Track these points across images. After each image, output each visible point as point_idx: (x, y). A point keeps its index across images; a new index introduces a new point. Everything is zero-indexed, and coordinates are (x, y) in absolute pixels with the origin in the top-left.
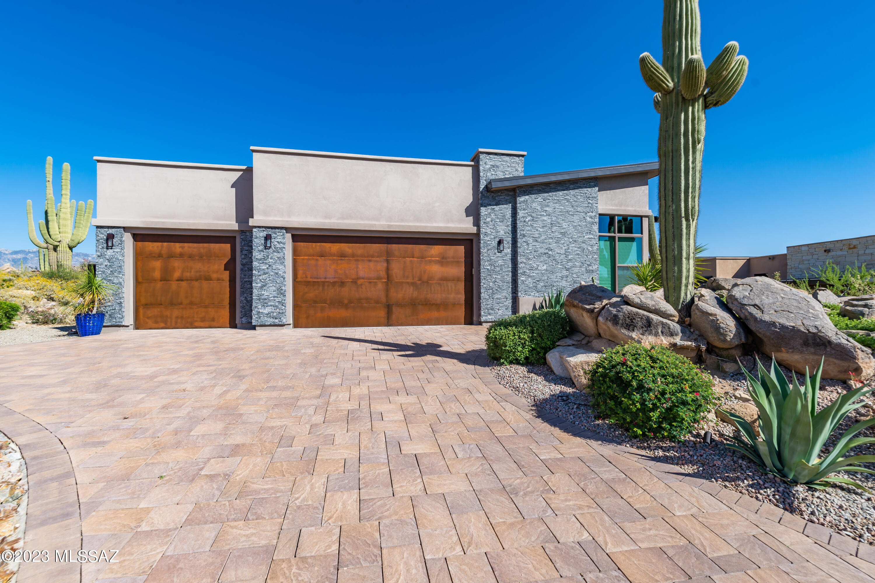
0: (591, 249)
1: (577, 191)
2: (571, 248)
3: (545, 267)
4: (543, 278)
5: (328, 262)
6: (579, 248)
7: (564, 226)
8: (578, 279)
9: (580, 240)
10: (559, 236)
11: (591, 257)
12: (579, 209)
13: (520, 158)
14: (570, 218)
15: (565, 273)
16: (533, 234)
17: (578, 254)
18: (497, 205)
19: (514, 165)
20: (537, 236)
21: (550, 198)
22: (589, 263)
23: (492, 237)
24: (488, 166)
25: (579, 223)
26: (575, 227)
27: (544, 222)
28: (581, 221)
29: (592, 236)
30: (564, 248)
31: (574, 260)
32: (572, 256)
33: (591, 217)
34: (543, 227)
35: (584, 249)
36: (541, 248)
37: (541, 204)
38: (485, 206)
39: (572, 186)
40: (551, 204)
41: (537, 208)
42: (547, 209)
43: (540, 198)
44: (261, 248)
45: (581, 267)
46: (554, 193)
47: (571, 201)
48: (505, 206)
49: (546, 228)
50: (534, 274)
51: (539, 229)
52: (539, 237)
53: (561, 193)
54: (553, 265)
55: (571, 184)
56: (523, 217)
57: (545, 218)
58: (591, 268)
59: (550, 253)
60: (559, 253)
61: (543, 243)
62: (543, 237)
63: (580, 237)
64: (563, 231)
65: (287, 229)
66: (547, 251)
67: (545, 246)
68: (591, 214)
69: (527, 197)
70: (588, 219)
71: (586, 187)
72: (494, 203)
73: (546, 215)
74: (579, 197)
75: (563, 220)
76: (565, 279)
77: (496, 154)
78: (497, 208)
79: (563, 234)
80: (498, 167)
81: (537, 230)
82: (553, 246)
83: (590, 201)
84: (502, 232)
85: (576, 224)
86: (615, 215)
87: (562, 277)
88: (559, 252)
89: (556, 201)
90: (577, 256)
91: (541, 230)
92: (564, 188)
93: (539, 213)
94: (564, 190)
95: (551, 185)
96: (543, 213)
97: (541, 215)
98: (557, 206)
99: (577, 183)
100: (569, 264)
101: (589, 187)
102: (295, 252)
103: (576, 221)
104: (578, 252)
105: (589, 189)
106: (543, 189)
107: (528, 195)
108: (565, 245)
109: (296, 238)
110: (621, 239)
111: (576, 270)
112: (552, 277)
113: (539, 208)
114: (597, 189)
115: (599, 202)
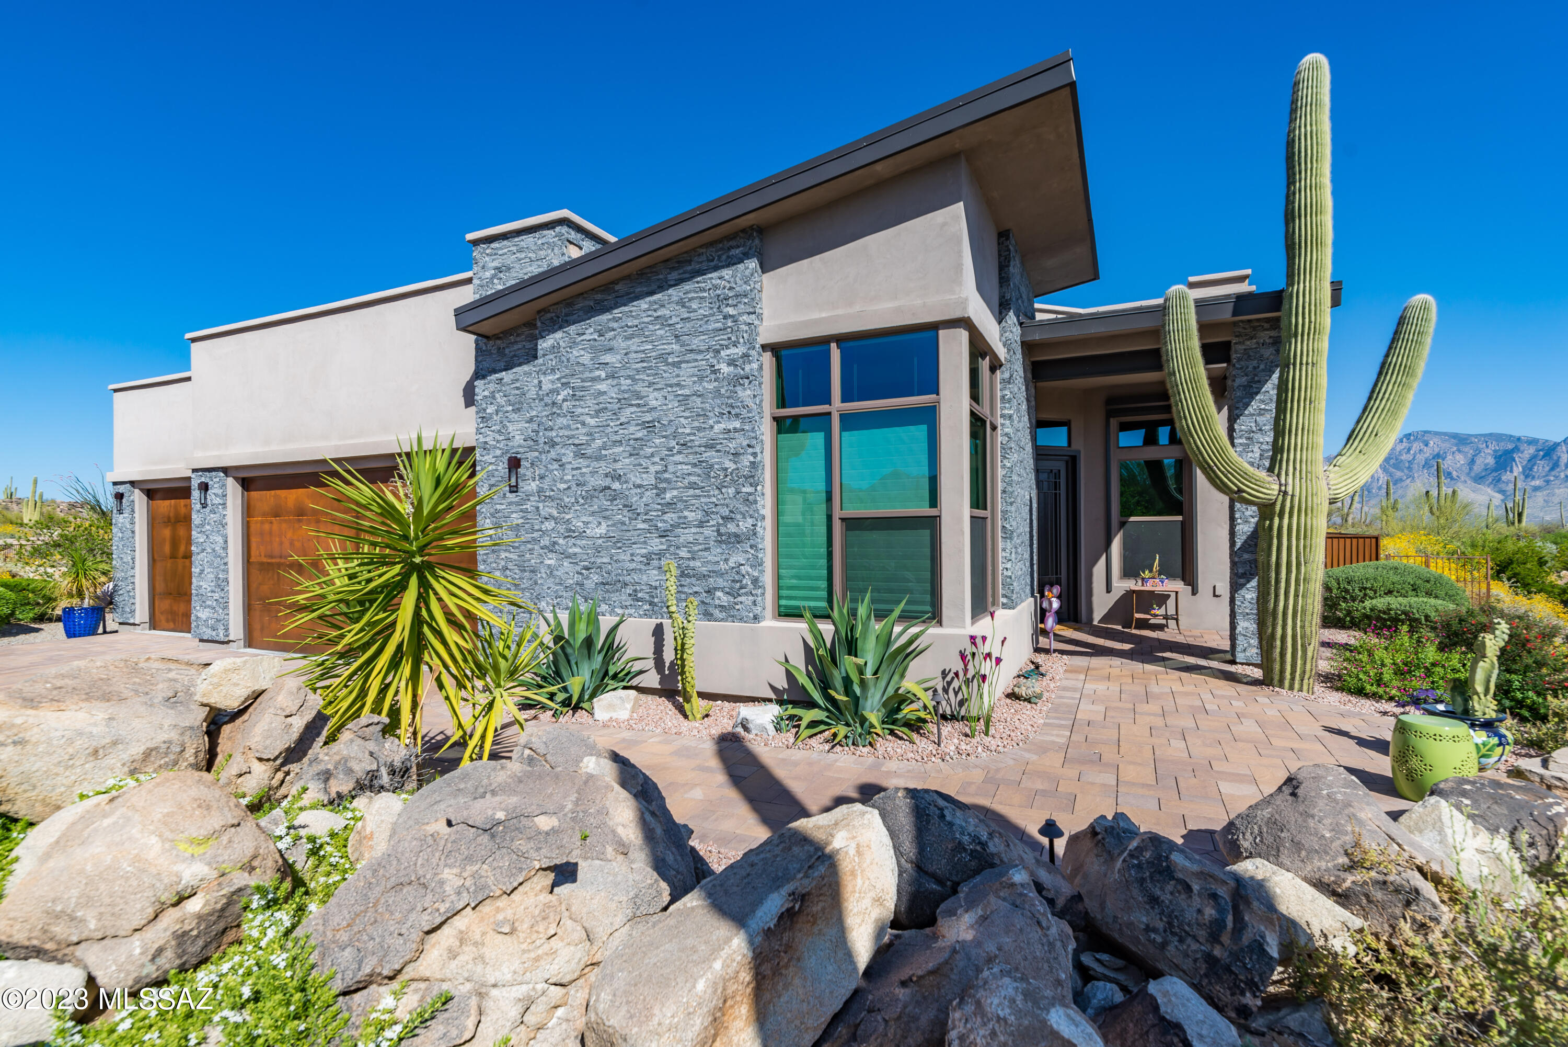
0: (731, 466)
1: (687, 286)
2: (671, 468)
3: (602, 530)
4: (599, 561)
5: (284, 525)
6: (695, 465)
7: (654, 403)
8: (692, 564)
9: (699, 439)
10: (639, 435)
11: (731, 491)
12: (696, 343)
13: (558, 229)
14: (669, 375)
15: (656, 544)
16: (573, 437)
17: (693, 486)
18: (507, 369)
19: (542, 253)
20: (583, 439)
21: (615, 325)
22: (725, 512)
23: (498, 452)
24: (488, 274)
25: (697, 387)
26: (684, 400)
27: (601, 399)
28: (701, 379)
29: (737, 424)
30: (653, 469)
31: (680, 505)
32: (675, 493)
33: (732, 363)
34: (598, 412)
35: (711, 467)
36: (593, 473)
37: (597, 350)
38: (484, 377)
39: (674, 275)
40: (620, 343)
41: (581, 360)
42: (607, 358)
43: (589, 330)
44: (198, 506)
45: (701, 524)
46: (626, 309)
47: (674, 320)
48: (526, 368)
49: (604, 416)
50: (577, 550)
51: (589, 420)
52: (588, 444)
53: (643, 304)
54: (623, 523)
55: (673, 269)
56: (552, 391)
57: (602, 387)
58: (732, 528)
59: (616, 485)
60: (639, 486)
61: (599, 458)
62: (599, 443)
63: (699, 429)
64: (648, 417)
65: (226, 470)
66: (608, 482)
67: (603, 467)
68: (733, 350)
69: (559, 335)
70: (725, 369)
71: (716, 268)
72: (502, 365)
73: (607, 378)
74: (694, 305)
75: (651, 384)
76: (655, 563)
77: (504, 236)
78: (507, 376)
79: (649, 426)
80: (509, 269)
81: (583, 424)
82: (625, 463)
83: (731, 311)
84: (518, 439)
85: (687, 392)
86: (825, 341)
87: (648, 558)
88: (639, 482)
89: (630, 331)
90: (691, 492)
91: (592, 422)
92: (654, 287)
93: (587, 375)
94: (652, 293)
95: (617, 287)
96: (597, 373)
97: (593, 380)
98: (633, 344)
99: (690, 262)
100: (666, 517)
101: (728, 266)
102: (248, 511)
103: (689, 381)
104: (693, 479)
105: (727, 273)
106: (598, 302)
107: (561, 328)
108: (657, 459)
109: (247, 484)
110: (850, 422)
111: (687, 535)
112: (622, 557)
113: (586, 359)
114: (753, 264)
115: (766, 307)
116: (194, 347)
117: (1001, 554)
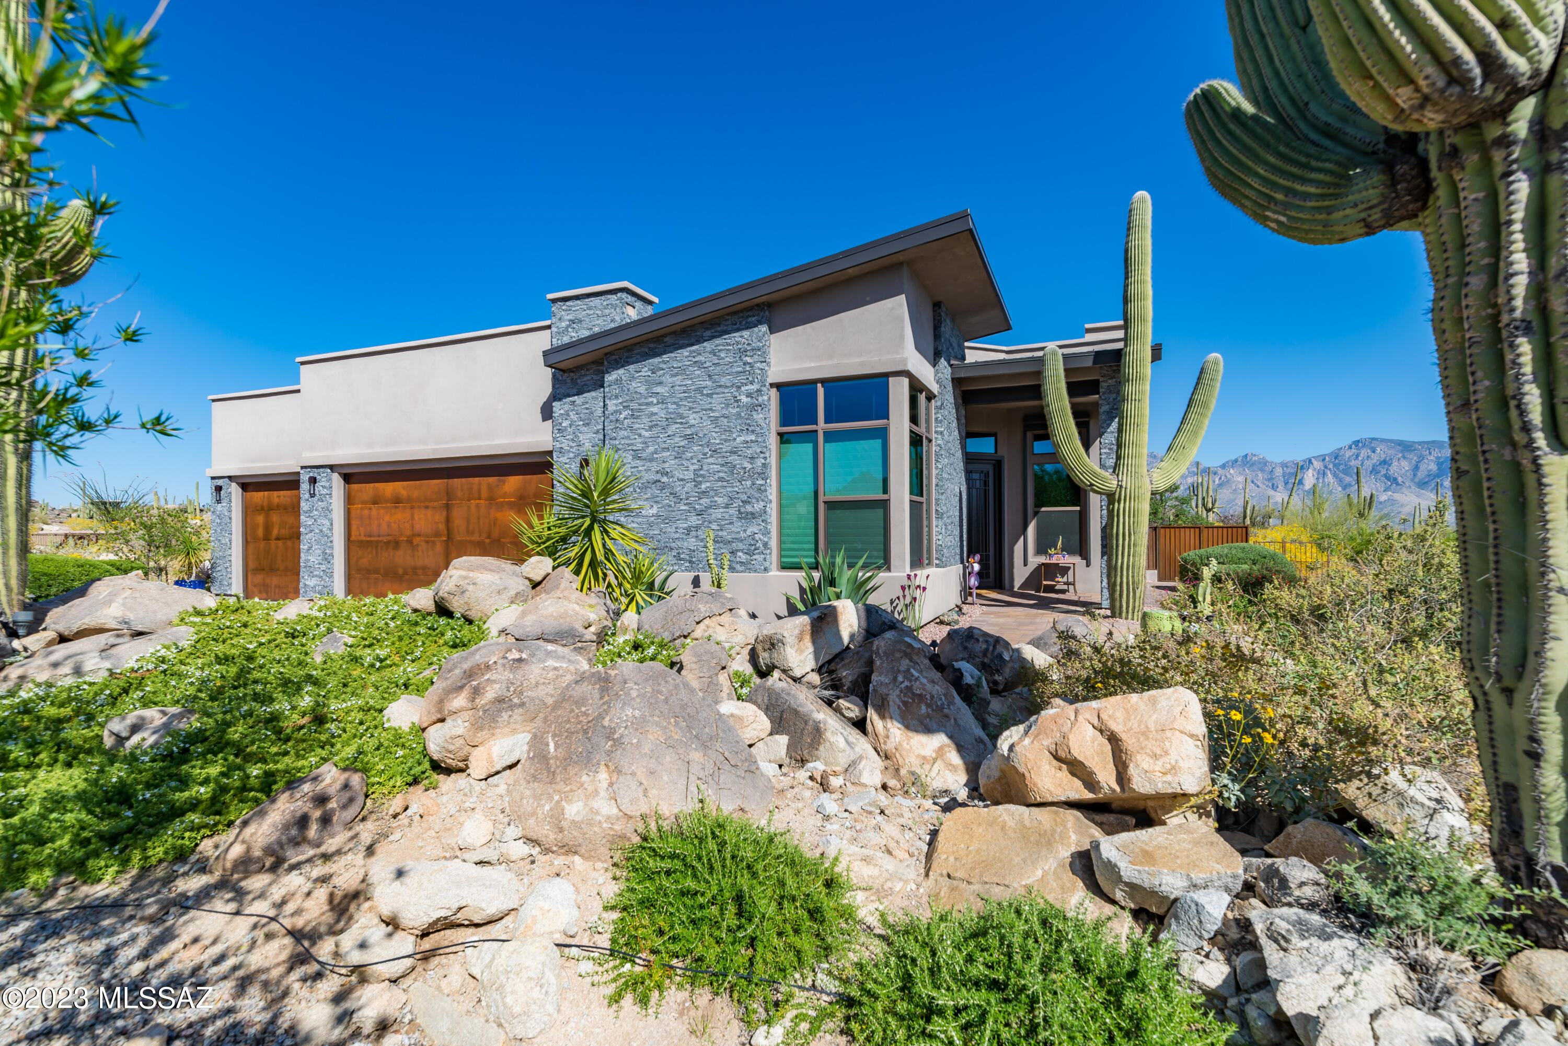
0: (749, 466)
1: (718, 341)
2: (705, 467)
3: (654, 511)
4: (651, 532)
5: (382, 511)
6: (722, 465)
7: (693, 422)
8: (720, 533)
9: (726, 447)
10: (682, 444)
11: (749, 483)
12: (724, 380)
13: (619, 295)
14: (704, 402)
15: (694, 520)
16: (632, 444)
17: (721, 479)
18: (579, 393)
19: (607, 311)
20: (640, 446)
21: (664, 366)
22: (744, 497)
23: (572, 455)
24: (564, 324)
25: (724, 412)
26: (715, 420)
27: (654, 418)
28: (727, 405)
29: (753, 437)
30: (692, 468)
31: (712, 493)
32: (708, 484)
33: (749, 395)
34: (651, 427)
35: (735, 466)
36: (648, 470)
37: (650, 383)
38: (560, 400)
39: (708, 333)
40: (667, 379)
41: (638, 390)
42: (659, 389)
43: (644, 369)
44: (307, 496)
45: (727, 506)
46: (672, 355)
47: (708, 364)
48: (593, 394)
49: (655, 431)
50: (635, 525)
51: (644, 433)
52: (643, 450)
53: (685, 352)
54: (670, 506)
55: (707, 329)
56: (616, 412)
57: (654, 409)
58: (749, 508)
59: (665, 479)
60: (682, 480)
61: (651, 460)
62: (651, 449)
63: (726, 440)
64: (689, 432)
65: (332, 467)
66: (658, 476)
67: (655, 466)
68: (750, 387)
69: (621, 371)
70: (744, 399)
71: (738, 330)
72: (575, 391)
73: (658, 403)
74: (723, 355)
75: (690, 409)
76: (693, 533)
77: (577, 298)
78: (578, 399)
79: (689, 438)
80: (580, 321)
81: (640, 435)
82: (671, 464)
83: (749, 360)
84: (588, 445)
85: (716, 414)
86: (814, 382)
87: (689, 530)
88: (681, 477)
89: (675, 371)
90: (720, 484)
91: (647, 434)
92: (693, 340)
93: (643, 400)
94: (692, 345)
95: (666, 340)
96: (651, 400)
97: (648, 404)
98: (678, 380)
99: (719, 324)
100: (701, 501)
101: (747, 328)
102: (349, 500)
103: (719, 407)
104: (721, 475)
105: (746, 333)
106: (651, 349)
107: (623, 366)
108: (695, 461)
109: (348, 478)
110: (830, 437)
111: (717, 514)
112: (669, 530)
113: (642, 390)
114: (764, 328)
115: (773, 357)
116: (303, 368)
117: (935, 529)
